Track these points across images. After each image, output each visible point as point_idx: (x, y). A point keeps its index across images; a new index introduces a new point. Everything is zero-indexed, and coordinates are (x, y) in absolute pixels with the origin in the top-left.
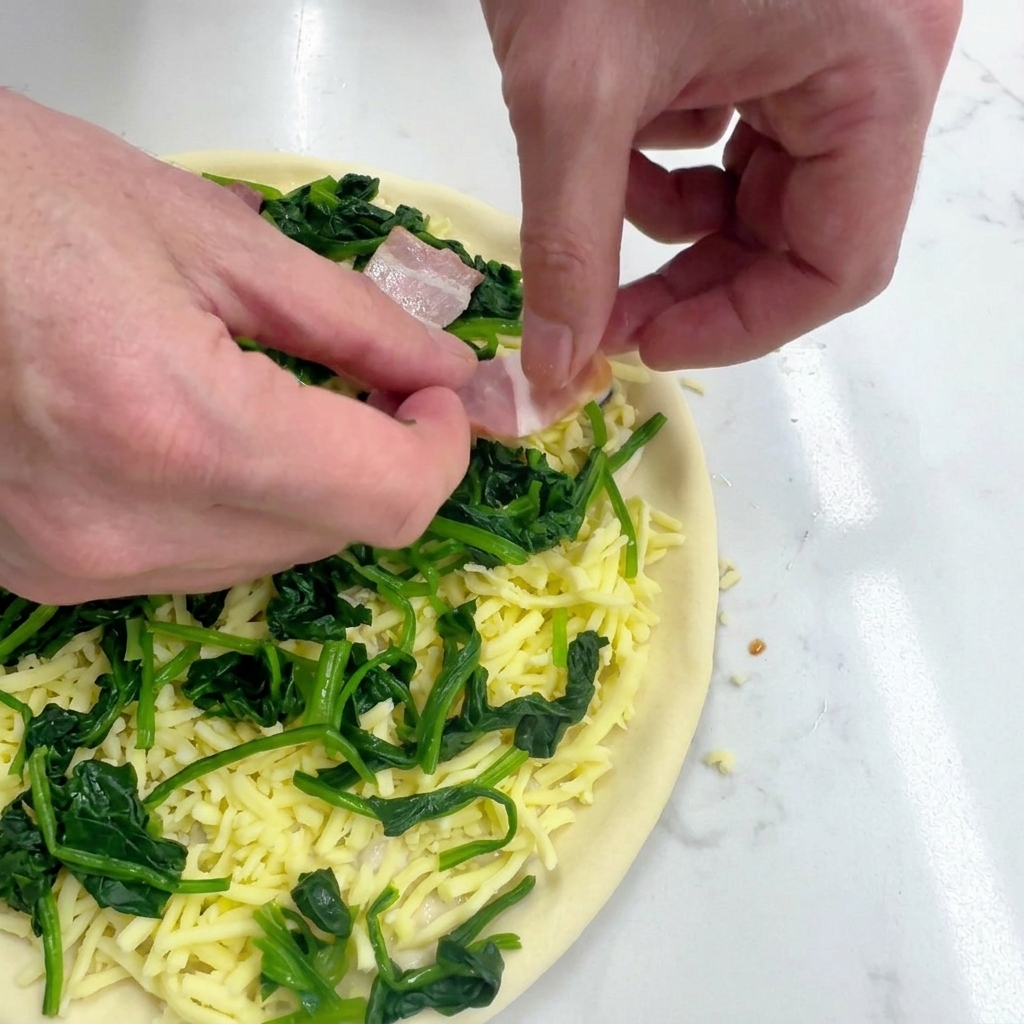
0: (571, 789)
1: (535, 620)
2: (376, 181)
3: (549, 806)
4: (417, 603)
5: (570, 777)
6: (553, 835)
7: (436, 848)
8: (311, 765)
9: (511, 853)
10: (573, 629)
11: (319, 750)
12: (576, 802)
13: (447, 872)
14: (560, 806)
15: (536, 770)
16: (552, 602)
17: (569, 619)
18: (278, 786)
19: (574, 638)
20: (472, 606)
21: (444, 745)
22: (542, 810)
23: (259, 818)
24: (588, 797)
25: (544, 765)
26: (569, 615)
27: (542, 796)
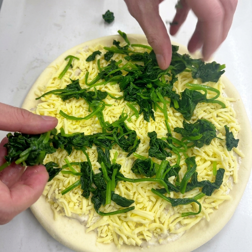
0: (214, 205)
1: (209, 163)
2: (178, 47)
3: (207, 208)
4: (181, 154)
5: (214, 202)
6: (209, 214)
7: (181, 212)
8: (155, 187)
9: (198, 216)
10: (218, 167)
11: (157, 184)
12: (214, 208)
13: (183, 218)
14: (210, 208)
15: (206, 199)
16: (213, 159)
17: (217, 164)
18: (147, 191)
19: (218, 169)
20: (195, 157)
21: (187, 188)
22: (206, 208)
23: (143, 197)
24: (217, 207)
25: (208, 198)
26: (217, 163)
27: (206, 205)
